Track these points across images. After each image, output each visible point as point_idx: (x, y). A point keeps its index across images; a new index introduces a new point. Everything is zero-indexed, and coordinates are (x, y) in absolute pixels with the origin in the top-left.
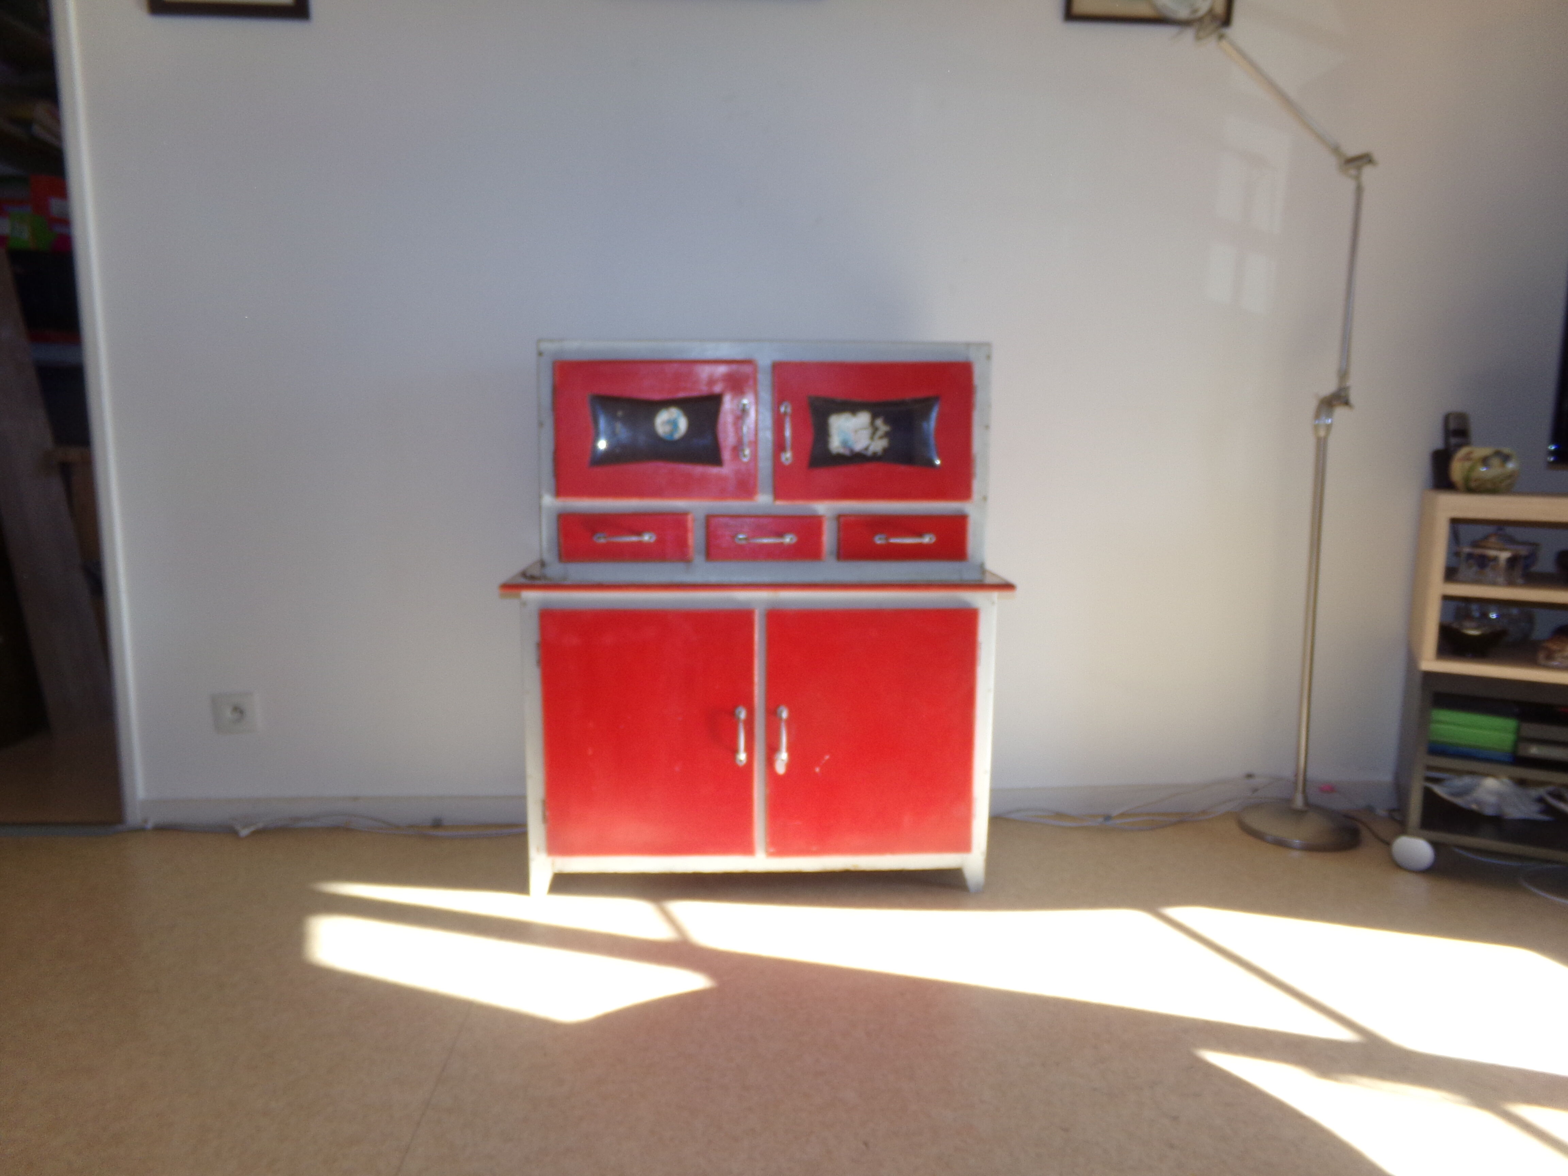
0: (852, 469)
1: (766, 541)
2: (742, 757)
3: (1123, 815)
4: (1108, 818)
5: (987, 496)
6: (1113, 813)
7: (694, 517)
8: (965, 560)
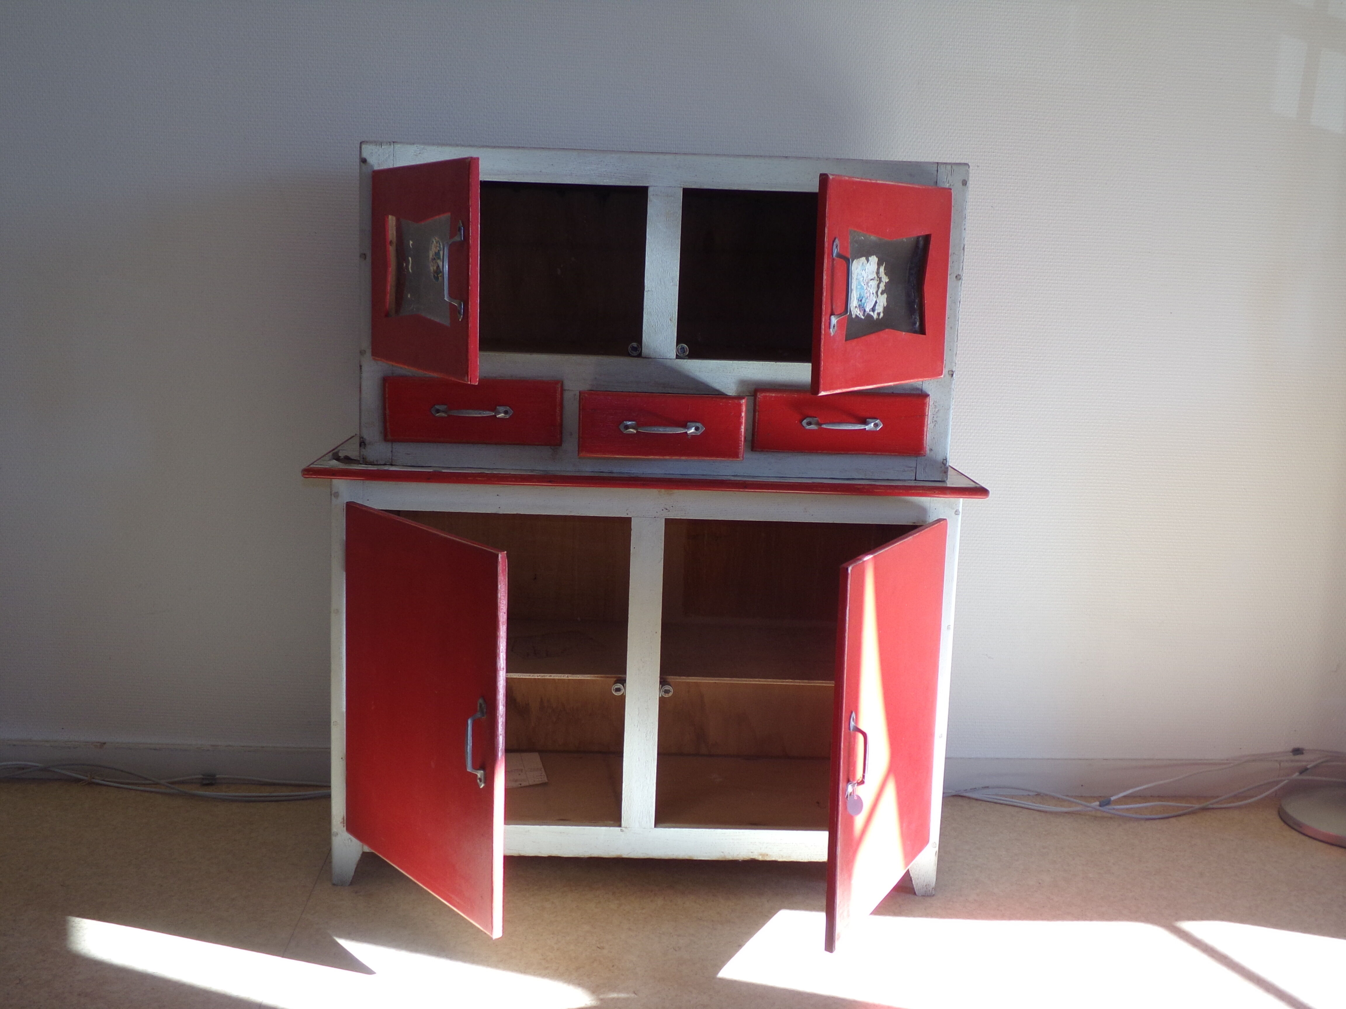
1: (661, 430)
3: (1127, 798)
4: (1105, 802)
5: (954, 370)
6: (1112, 796)
7: (566, 387)
8: (921, 454)
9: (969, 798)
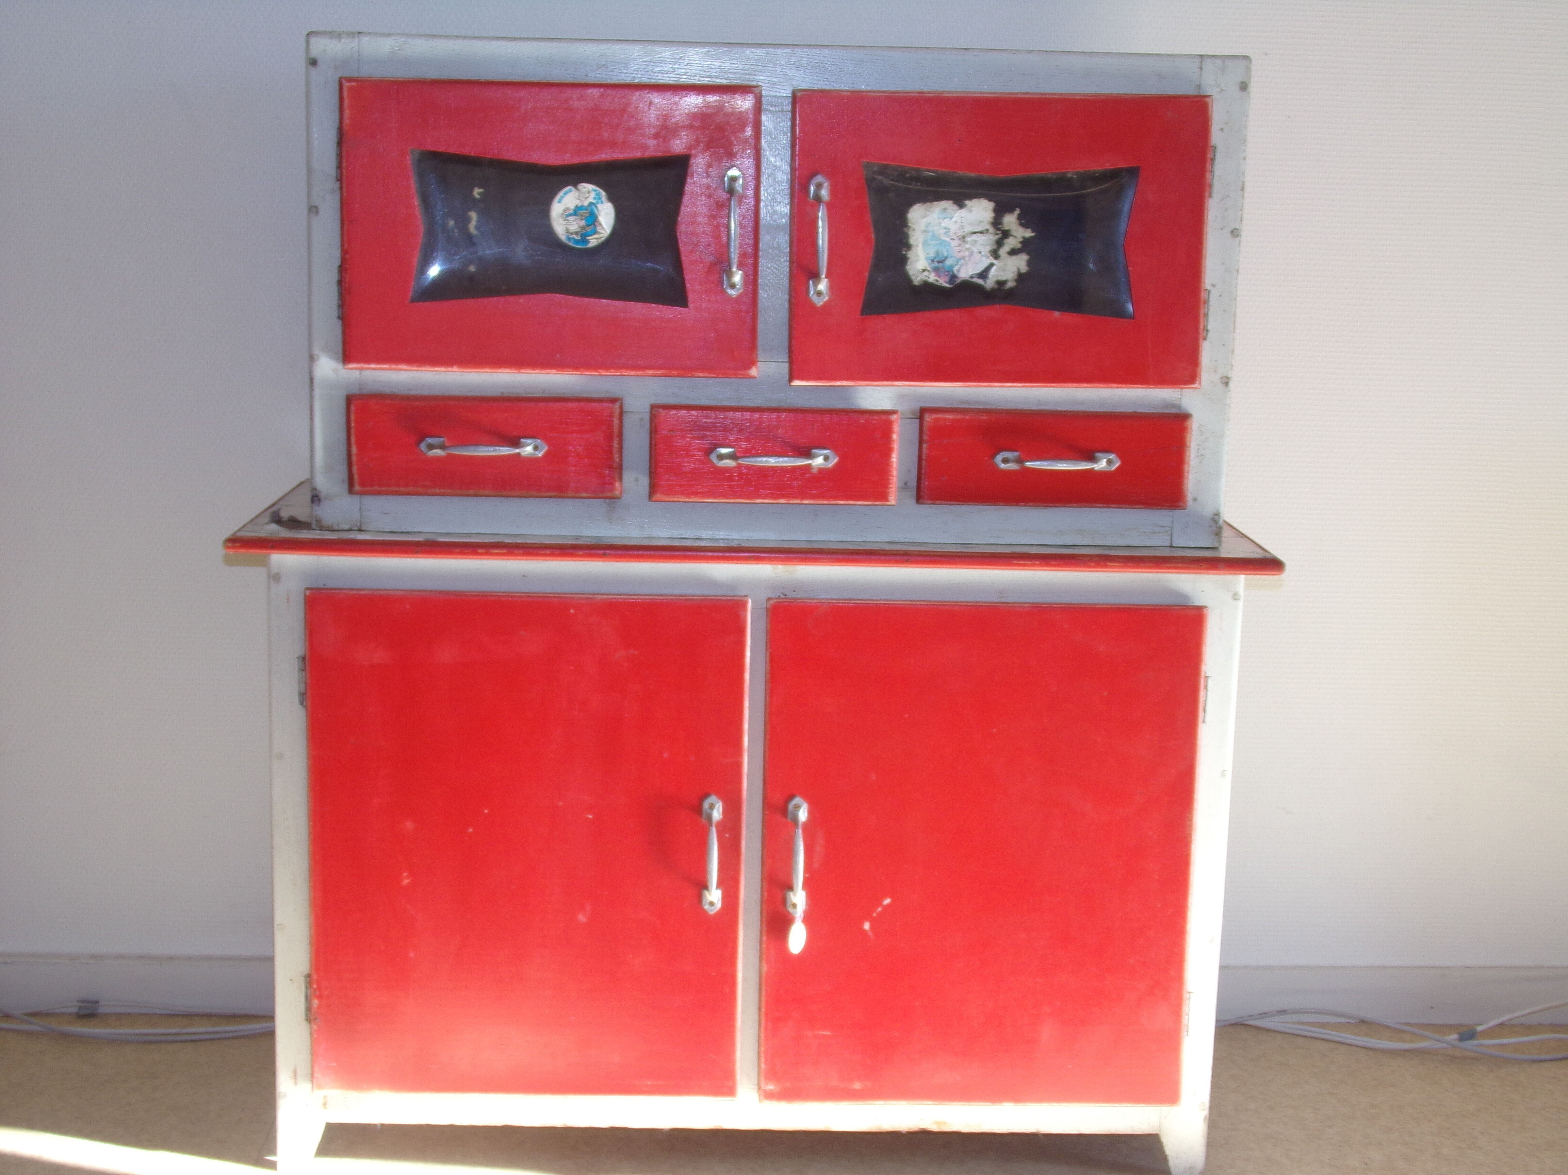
0: (953, 316)
1: (772, 461)
2: (714, 897)
3: (1502, 1028)
4: (1468, 1034)
5: (1229, 376)
6: (1479, 1024)
7: (627, 408)
8: (1179, 507)
9: (1256, 1028)
